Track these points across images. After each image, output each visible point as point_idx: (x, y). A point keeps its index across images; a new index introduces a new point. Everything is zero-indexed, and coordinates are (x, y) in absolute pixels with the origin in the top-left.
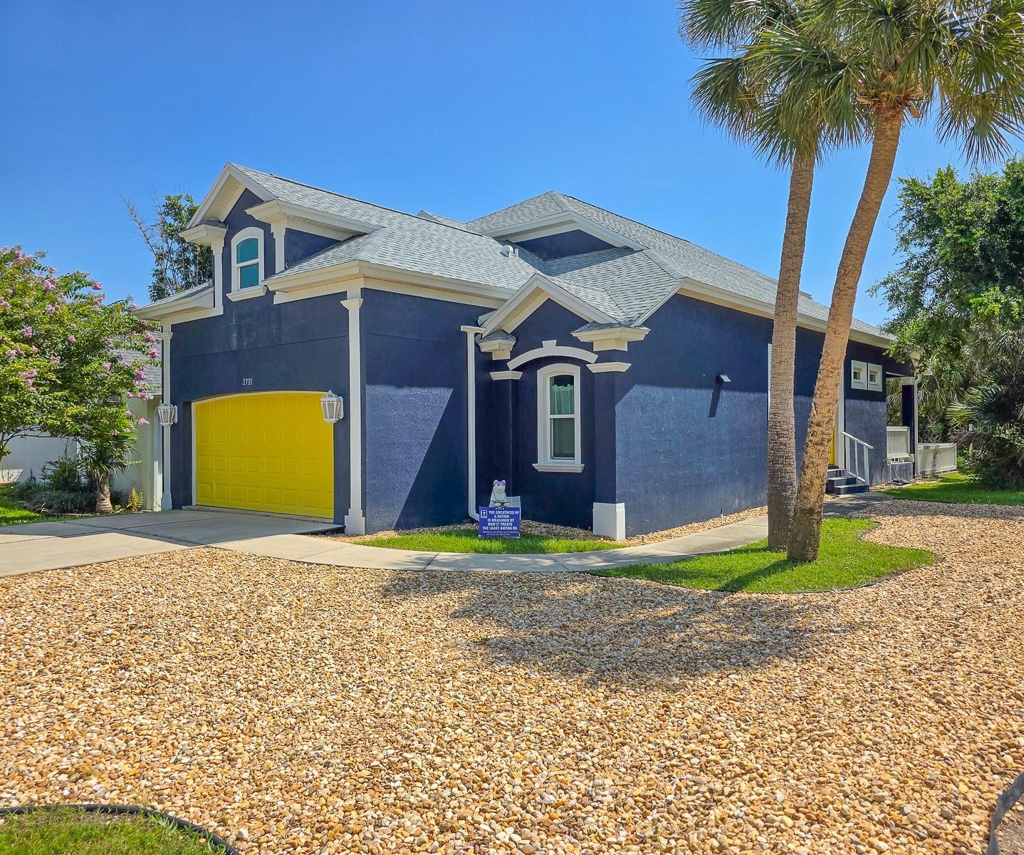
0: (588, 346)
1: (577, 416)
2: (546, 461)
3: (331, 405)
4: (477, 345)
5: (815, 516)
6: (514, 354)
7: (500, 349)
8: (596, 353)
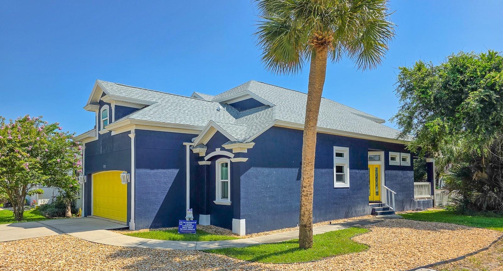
0: (231, 151)
1: (229, 181)
2: (219, 200)
3: (124, 177)
4: (191, 151)
5: (307, 228)
6: (207, 154)
7: (202, 151)
8: (233, 154)
